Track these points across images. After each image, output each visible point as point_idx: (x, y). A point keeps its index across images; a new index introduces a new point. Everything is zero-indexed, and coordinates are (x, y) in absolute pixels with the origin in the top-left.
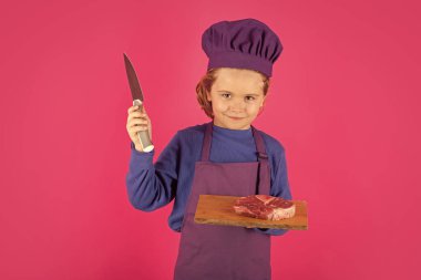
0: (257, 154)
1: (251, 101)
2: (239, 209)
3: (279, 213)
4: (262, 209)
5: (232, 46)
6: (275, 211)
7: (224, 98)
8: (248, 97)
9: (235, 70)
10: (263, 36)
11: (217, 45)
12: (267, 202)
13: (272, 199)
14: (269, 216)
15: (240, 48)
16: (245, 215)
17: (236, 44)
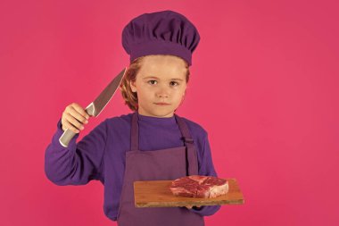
0: (183, 139)
1: (175, 87)
2: (176, 190)
3: (215, 190)
4: (198, 188)
5: (154, 35)
6: (211, 189)
7: (149, 85)
8: (173, 83)
9: (159, 57)
10: (182, 25)
11: (139, 36)
12: (201, 181)
13: (205, 178)
14: (206, 194)
15: (162, 36)
16: (183, 195)
17: (157, 33)
